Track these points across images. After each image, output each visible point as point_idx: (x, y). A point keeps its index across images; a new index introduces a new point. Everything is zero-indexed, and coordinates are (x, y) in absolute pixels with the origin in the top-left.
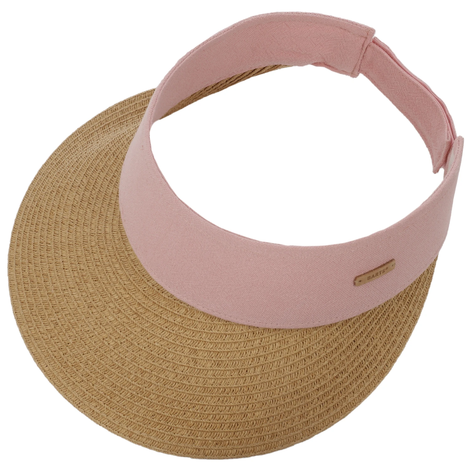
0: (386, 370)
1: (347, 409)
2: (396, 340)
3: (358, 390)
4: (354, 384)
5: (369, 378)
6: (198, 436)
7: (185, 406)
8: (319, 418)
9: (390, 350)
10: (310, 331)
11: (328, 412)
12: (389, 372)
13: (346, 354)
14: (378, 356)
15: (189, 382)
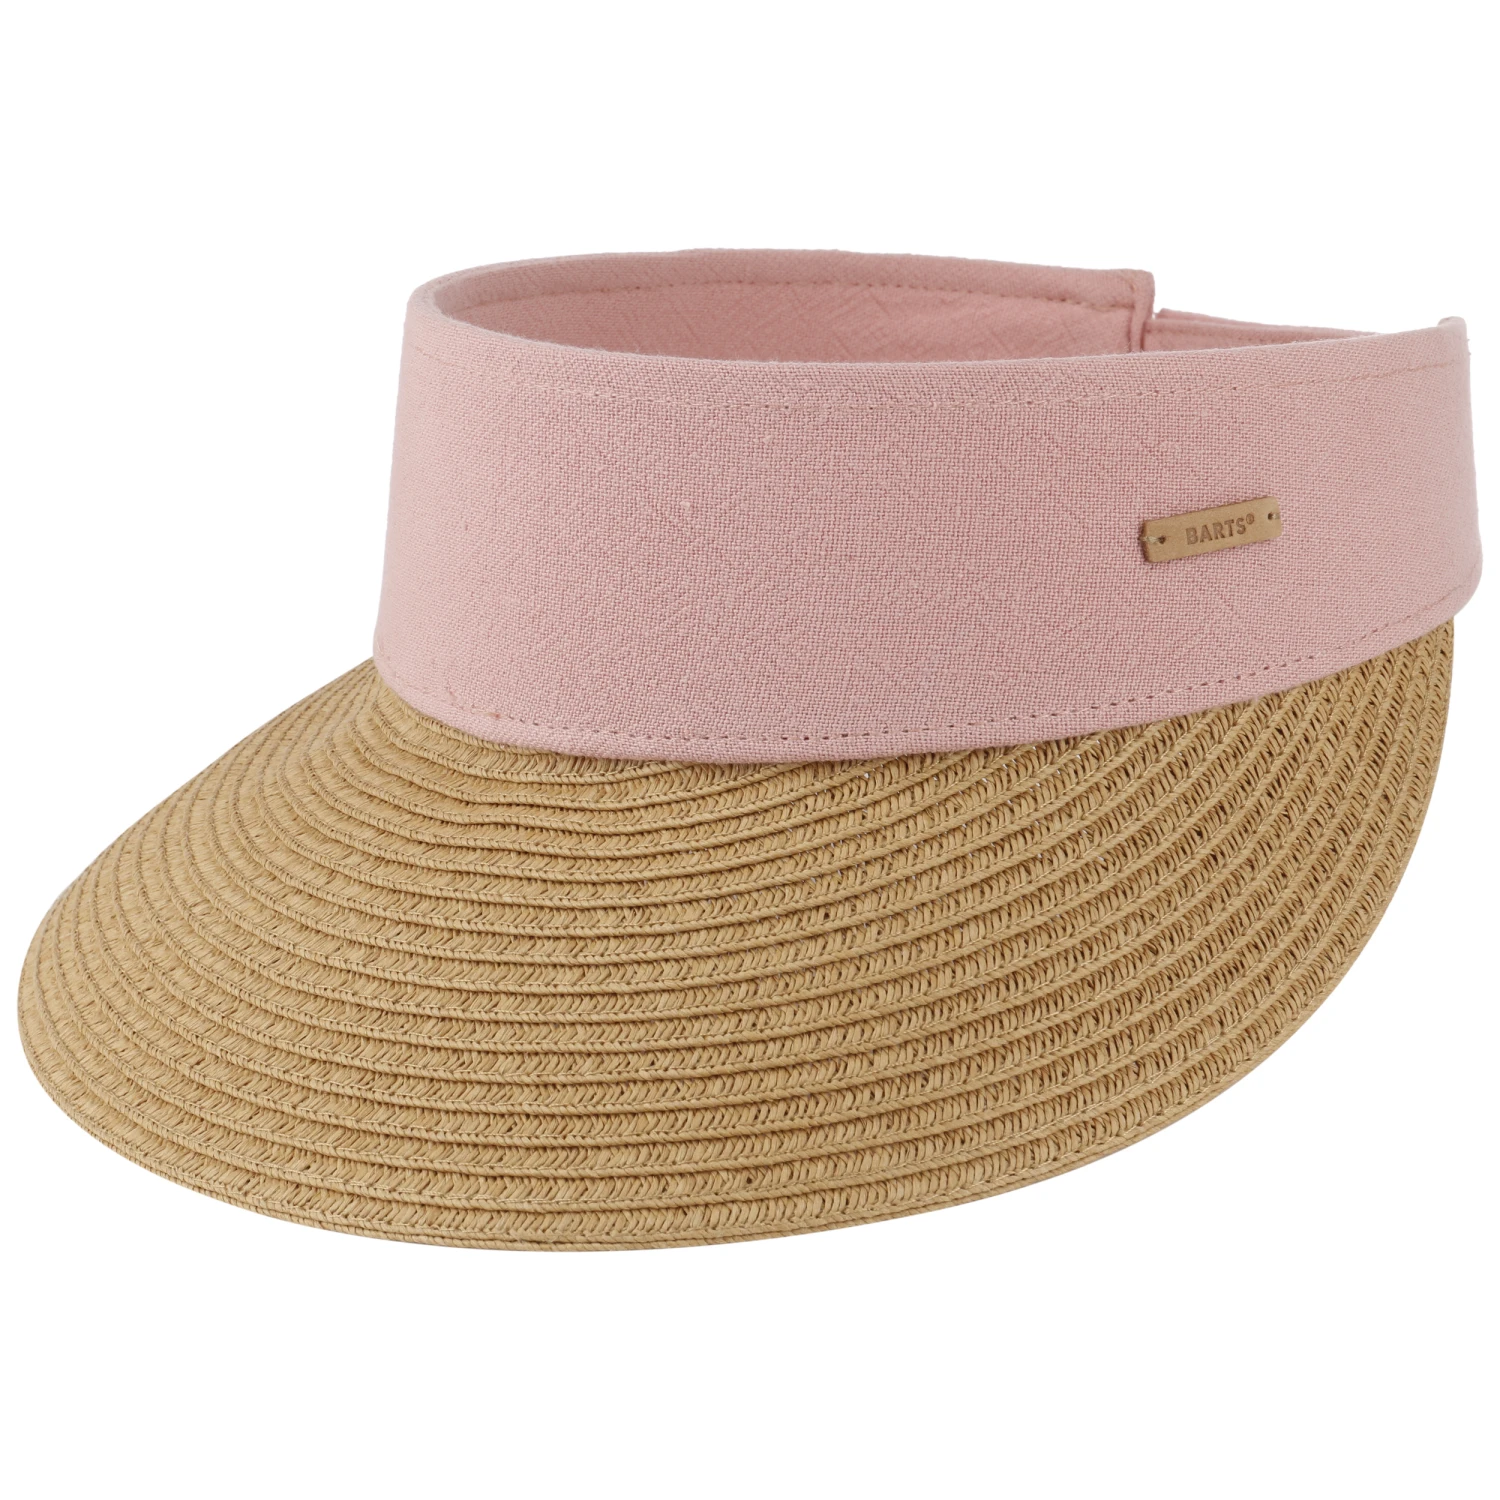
0: (1326, 972)
1: (1205, 1077)
2: (1353, 878)
3: (1237, 1017)
4: (1220, 990)
5: (1269, 983)
6: (678, 1159)
7: (622, 1066)
8: (1107, 1091)
9: (1334, 906)
10: (1030, 769)
11: (1138, 1075)
12: (1339, 980)
13: (1175, 870)
14: (1296, 915)
15: (629, 983)
